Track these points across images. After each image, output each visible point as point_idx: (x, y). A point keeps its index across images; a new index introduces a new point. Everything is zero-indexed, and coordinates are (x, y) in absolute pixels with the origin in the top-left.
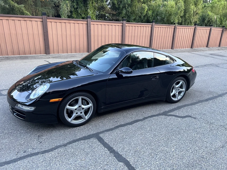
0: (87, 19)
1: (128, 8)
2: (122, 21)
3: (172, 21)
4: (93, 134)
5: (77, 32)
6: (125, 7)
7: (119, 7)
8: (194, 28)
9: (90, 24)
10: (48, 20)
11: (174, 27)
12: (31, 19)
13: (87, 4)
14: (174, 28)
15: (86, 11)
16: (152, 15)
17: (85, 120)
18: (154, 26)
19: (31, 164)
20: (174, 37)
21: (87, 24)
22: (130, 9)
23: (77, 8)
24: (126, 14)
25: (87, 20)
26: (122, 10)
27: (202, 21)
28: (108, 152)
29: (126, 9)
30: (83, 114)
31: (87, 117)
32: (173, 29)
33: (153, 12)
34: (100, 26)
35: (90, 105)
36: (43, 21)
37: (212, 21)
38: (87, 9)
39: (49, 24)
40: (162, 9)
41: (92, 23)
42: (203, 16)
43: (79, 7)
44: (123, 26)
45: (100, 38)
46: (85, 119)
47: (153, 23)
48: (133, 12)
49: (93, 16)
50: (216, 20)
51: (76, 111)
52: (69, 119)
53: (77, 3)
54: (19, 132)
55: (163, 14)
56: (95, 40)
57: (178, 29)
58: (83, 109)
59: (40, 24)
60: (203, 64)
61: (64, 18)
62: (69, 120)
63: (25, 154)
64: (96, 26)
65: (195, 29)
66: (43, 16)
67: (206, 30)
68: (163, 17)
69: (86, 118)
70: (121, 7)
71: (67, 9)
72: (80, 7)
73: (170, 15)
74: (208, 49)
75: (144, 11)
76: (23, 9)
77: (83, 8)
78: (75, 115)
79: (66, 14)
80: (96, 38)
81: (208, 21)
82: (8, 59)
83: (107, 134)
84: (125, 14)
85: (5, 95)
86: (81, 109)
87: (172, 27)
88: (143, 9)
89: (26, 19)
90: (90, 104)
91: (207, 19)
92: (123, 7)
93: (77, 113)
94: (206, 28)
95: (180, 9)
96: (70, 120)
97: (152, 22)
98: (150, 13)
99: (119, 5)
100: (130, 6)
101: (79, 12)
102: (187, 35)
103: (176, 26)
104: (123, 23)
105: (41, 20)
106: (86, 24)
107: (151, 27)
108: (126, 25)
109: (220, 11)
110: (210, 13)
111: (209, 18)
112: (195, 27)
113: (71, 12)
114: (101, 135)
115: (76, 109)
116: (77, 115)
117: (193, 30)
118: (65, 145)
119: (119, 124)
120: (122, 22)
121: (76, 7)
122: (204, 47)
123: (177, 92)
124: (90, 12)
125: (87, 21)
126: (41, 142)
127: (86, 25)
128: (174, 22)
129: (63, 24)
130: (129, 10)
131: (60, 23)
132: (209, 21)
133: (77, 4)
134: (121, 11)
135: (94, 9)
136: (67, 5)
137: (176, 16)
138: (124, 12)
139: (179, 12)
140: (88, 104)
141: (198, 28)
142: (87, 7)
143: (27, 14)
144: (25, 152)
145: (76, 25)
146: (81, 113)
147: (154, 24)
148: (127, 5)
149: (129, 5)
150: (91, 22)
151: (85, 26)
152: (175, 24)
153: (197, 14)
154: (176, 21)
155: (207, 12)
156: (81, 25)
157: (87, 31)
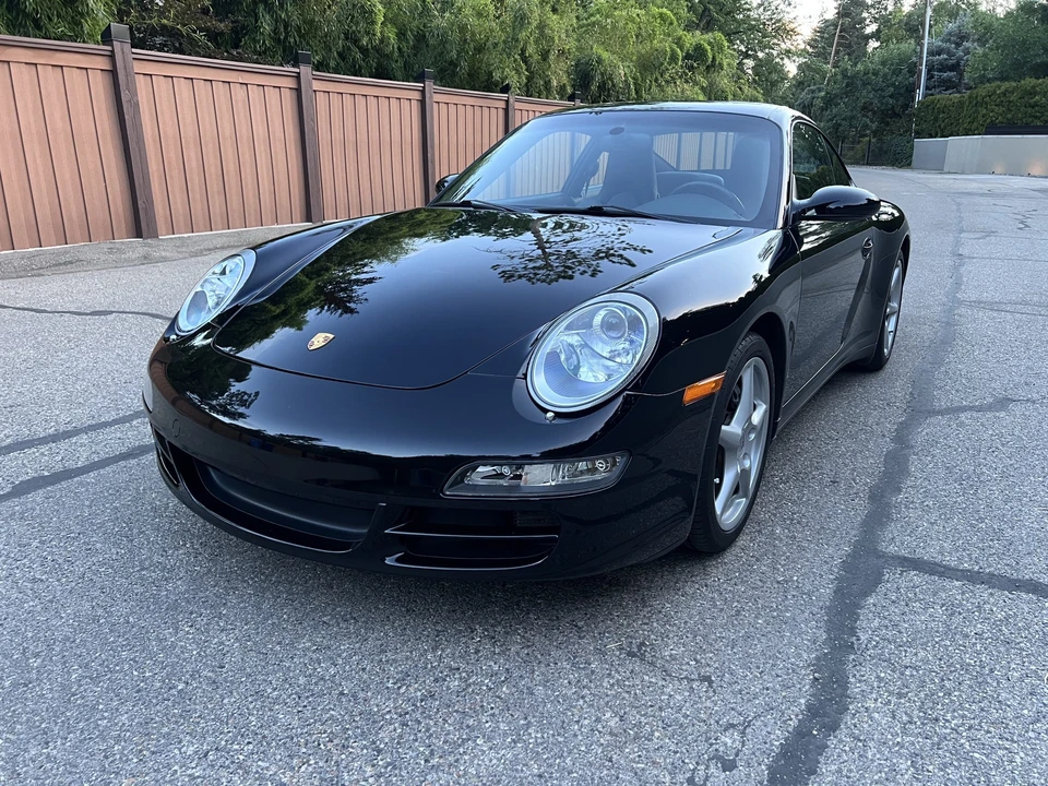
0: (110, 43)
1: (281, 4)
2: (293, 66)
3: (497, 76)
9: (129, 74)
11: (502, 104)
14: (506, 110)
18: (431, 97)
21: (113, 73)
22: (292, 13)
24: (274, 38)
25: (109, 48)
27: (581, 86)
32: (502, 115)
34: (183, 88)
37: (614, 86)
40: (445, 21)
41: (138, 67)
44: (299, 90)
45: (193, 154)
47: (427, 83)
50: (626, 81)
55: (450, 42)
56: (169, 162)
57: (518, 113)
64: (162, 86)
68: (454, 55)
73: (480, 49)
75: (373, 23)
80: (172, 154)
81: (599, 87)
84: (271, 37)
87: (499, 102)
88: (364, 13)
91: (598, 78)
95: (529, 23)
97: (418, 78)
98: (392, 36)
103: (511, 101)
104: (298, 77)
106: (106, 74)
107: (420, 103)
108: (316, 85)
109: (631, 48)
110: (598, 50)
111: (603, 74)
120: (292, 69)
127: (108, 78)
128: (504, 79)
130: (291, 17)
132: (604, 83)
137: (509, 56)
138: (266, 26)
147: (430, 84)
150: (135, 63)
151: (100, 84)
152: (505, 89)
154: (514, 80)
155: (592, 48)
156: (75, 78)
157: (113, 111)
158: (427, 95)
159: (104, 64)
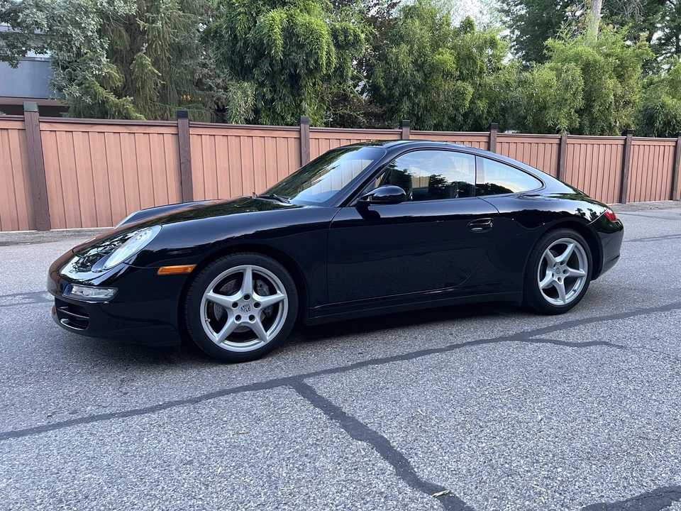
0: (299, 125)
1: (416, 96)
2: (399, 128)
3: (550, 123)
4: (284, 378)
5: (271, 163)
6: (408, 94)
7: (392, 96)
8: (622, 142)
9: (307, 140)
10: (192, 131)
11: (557, 141)
12: (148, 130)
13: (300, 88)
14: (560, 145)
15: (299, 106)
16: (488, 112)
17: (262, 344)
18: (495, 139)
19: (85, 437)
20: (561, 169)
21: (300, 138)
22: (421, 99)
23: (273, 100)
24: (411, 113)
25: (299, 127)
26: (400, 102)
27: (647, 124)
28: (325, 417)
29: (410, 98)
30: (257, 321)
31: (270, 335)
32: (555, 147)
33: (491, 105)
35: (281, 295)
36: (178, 134)
37: (678, 122)
38: (301, 102)
39: (195, 142)
40: (517, 93)
41: (311, 135)
42: (646, 110)
43: (278, 97)
46: (263, 339)
47: (492, 131)
48: (432, 107)
49: (317, 121)
51: (236, 311)
52: (215, 334)
53: (273, 87)
54: (69, 371)
55: (520, 105)
57: (570, 147)
58: (257, 305)
59: (170, 142)
60: (658, 234)
62: (215, 337)
63: (74, 417)
65: (624, 146)
66: (180, 121)
67: (662, 148)
68: (522, 113)
69: (268, 338)
70: (397, 94)
71: (245, 103)
72: (280, 98)
73: (544, 108)
74: (676, 205)
75: (464, 99)
76: (130, 106)
77: (289, 100)
78: (233, 321)
79: (243, 115)
81: (664, 123)
82: (79, 236)
83: (328, 379)
84: (408, 113)
85: (52, 301)
86: (252, 307)
87: (553, 140)
88: (460, 95)
89: (134, 129)
90: (278, 292)
91: (661, 118)
92: (402, 95)
93: (238, 318)
94: (662, 143)
95: (572, 88)
96: (217, 339)
97: (489, 129)
98: (482, 105)
99: (391, 89)
100: (423, 91)
101: (278, 110)
102: (601, 165)
103: (564, 138)
104: (401, 134)
105: (173, 130)
107: (487, 144)
108: (412, 137)
110: (669, 101)
111: (666, 115)
112: (625, 140)
113: (256, 111)
114: (309, 381)
115: (235, 305)
116: (238, 322)
117: (620, 148)
118: (195, 401)
119: (368, 358)
120: (398, 130)
121: (269, 96)
122: (662, 197)
123: (559, 279)
124: (309, 108)
125: (300, 131)
126: (126, 394)
127: (297, 141)
128: (557, 125)
129: (233, 141)
130: (420, 102)
131: (225, 138)
132: (669, 122)
133: (274, 89)
134: (397, 105)
135: (320, 102)
136: (244, 92)
137: (560, 110)
138: (406, 106)
139: (568, 95)
140: (273, 292)
141: (633, 143)
142: (299, 95)
144: (75, 412)
145: (270, 142)
146: (252, 318)
147: (494, 132)
148: (412, 88)
149: (419, 88)
150: (310, 133)
151: (293, 144)
152: (558, 131)
153: (627, 103)
154: (564, 123)
155: (660, 98)
156: (282, 142)
157: (298, 157)
158: (492, 138)
159: (295, 135)
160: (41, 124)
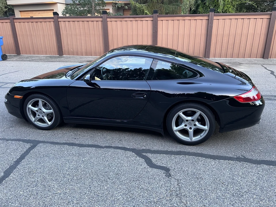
5: (193, 31)
10: (159, 19)
12: (142, 19)
34: (228, 21)
35: (51, 111)
36: (153, 20)
39: (160, 23)
44: (270, 19)
51: (38, 113)
52: (34, 119)
58: (44, 112)
59: (150, 24)
61: (184, 15)
64: (221, 21)
66: (154, 15)
69: (49, 124)
78: (38, 117)
89: (137, 19)
90: (52, 109)
96: (34, 121)
105: (151, 19)
119: (73, 142)
120: (269, 13)
123: (190, 128)
125: (209, 16)
127: (207, 21)
129: (176, 22)
131: (173, 21)
143: (146, 14)
145: (193, 22)
146: (43, 116)
150: (214, 17)
151: (205, 22)
157: (207, 29)
159: (206, 18)
160: (107, 19)
